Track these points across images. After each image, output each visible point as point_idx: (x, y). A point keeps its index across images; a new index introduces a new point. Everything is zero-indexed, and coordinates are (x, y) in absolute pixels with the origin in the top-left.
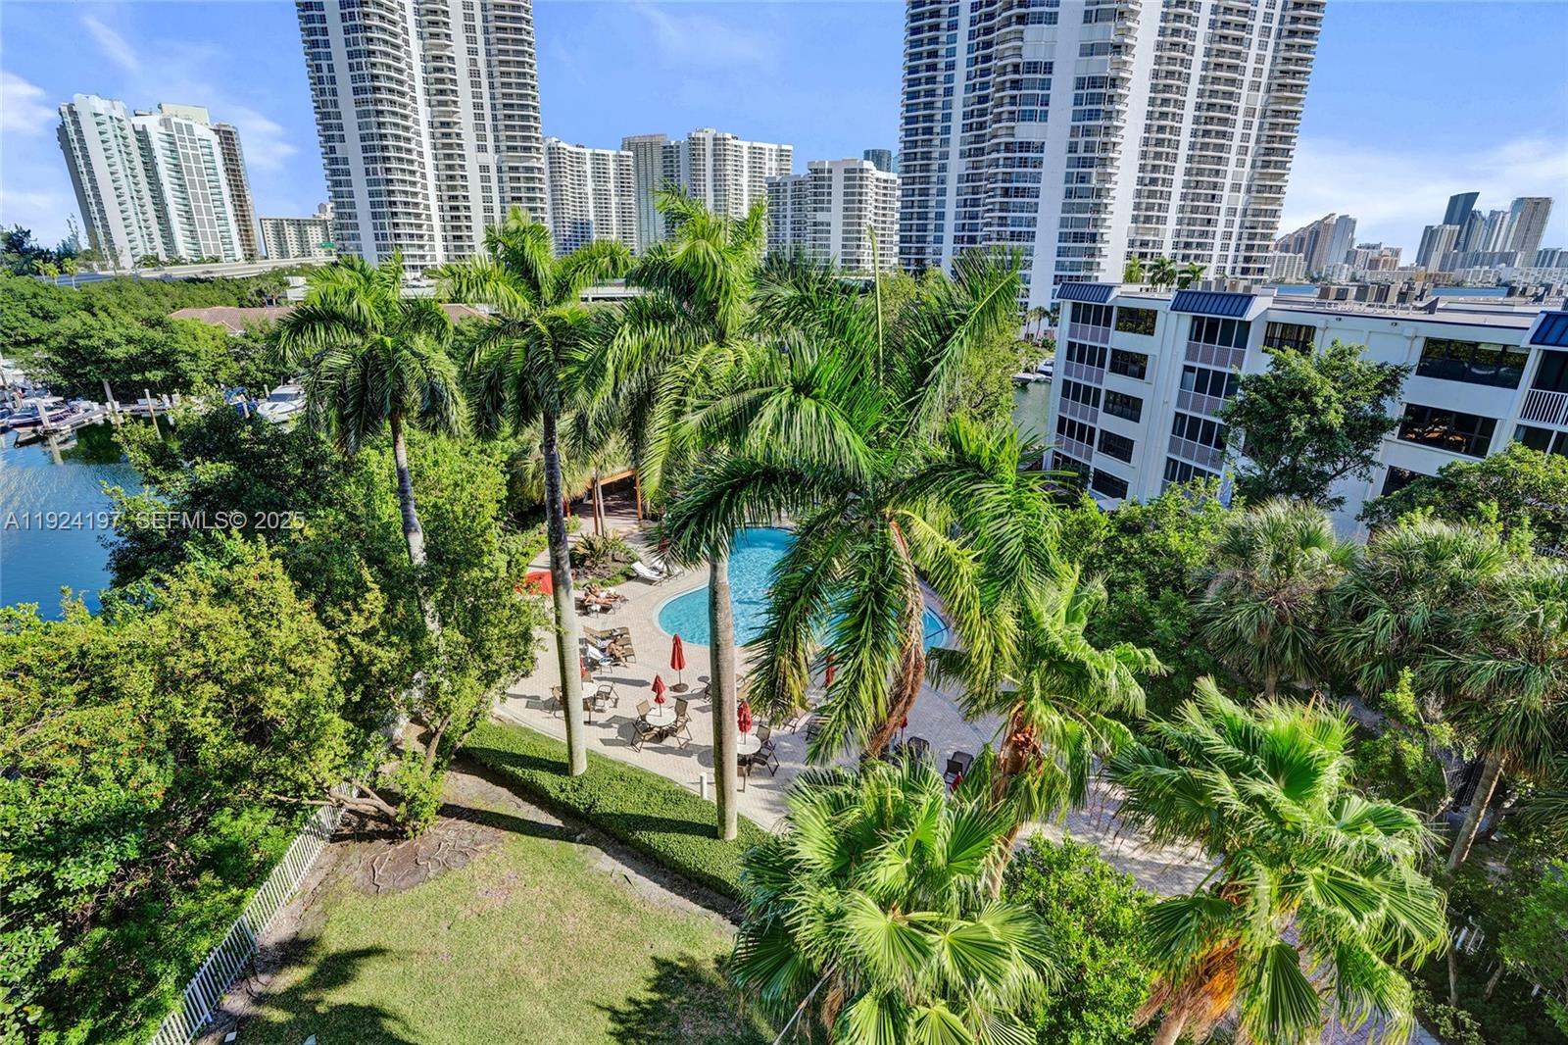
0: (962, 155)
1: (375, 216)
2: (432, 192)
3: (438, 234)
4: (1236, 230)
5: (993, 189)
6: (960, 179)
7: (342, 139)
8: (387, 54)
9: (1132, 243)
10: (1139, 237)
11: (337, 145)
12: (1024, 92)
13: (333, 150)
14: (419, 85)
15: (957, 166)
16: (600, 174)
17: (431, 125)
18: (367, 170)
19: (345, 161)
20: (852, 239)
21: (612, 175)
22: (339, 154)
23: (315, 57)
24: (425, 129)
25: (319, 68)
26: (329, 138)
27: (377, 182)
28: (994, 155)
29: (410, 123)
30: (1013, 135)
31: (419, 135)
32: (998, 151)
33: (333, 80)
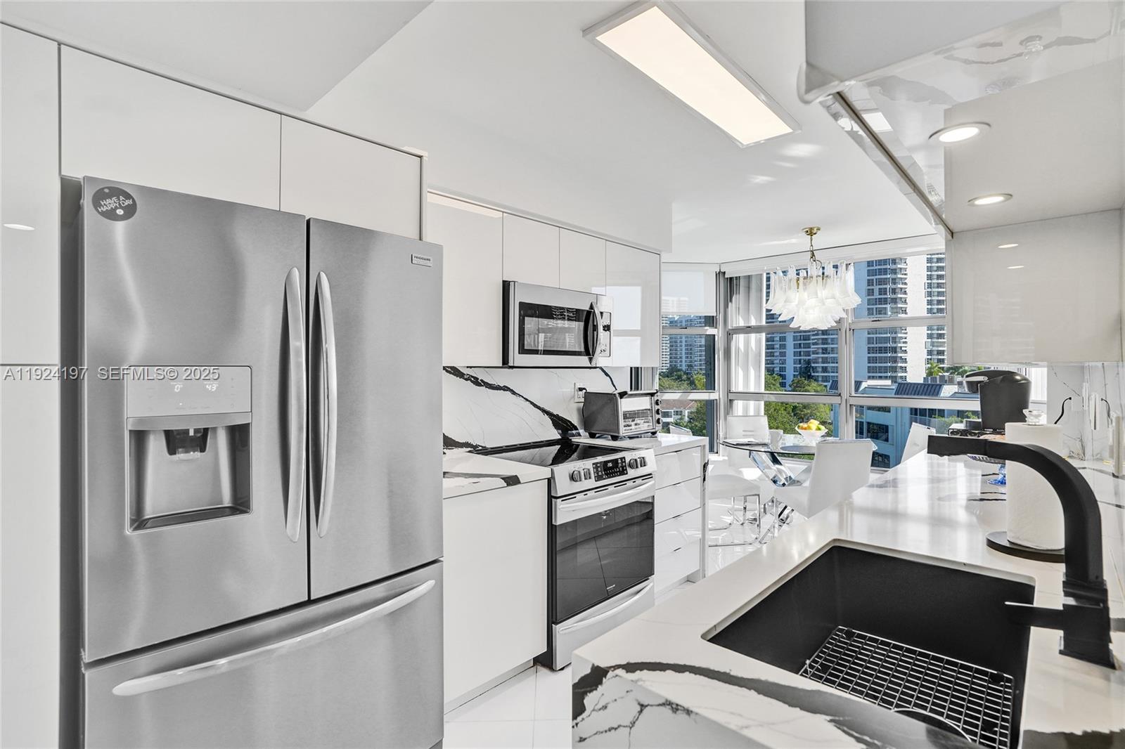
9: (930, 353)
10: (935, 348)
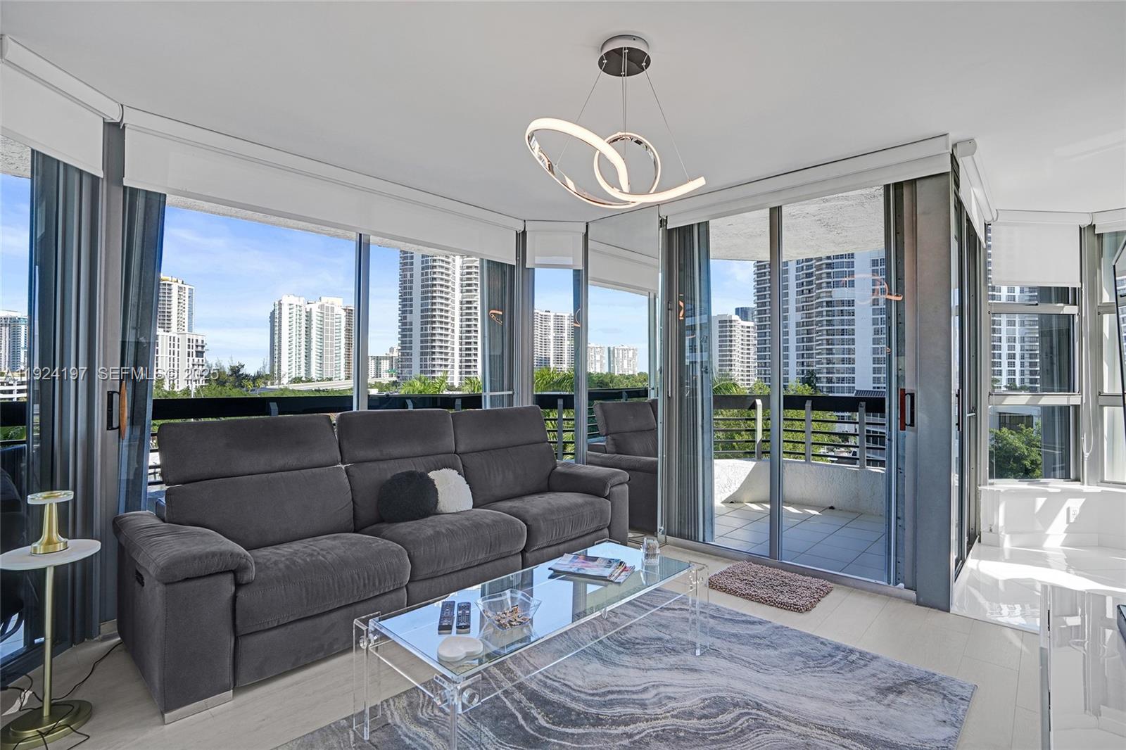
0: (798, 310)
1: (422, 354)
2: (457, 340)
3: (457, 364)
4: (1018, 351)
5: (821, 331)
6: (798, 325)
7: (411, 312)
8: (442, 267)
11: (408, 315)
12: (835, 270)
13: (405, 318)
14: (458, 282)
15: (794, 317)
16: (559, 328)
17: (461, 303)
18: (422, 328)
19: (411, 324)
20: (726, 365)
21: (566, 328)
22: (408, 320)
23: (404, 270)
24: (457, 305)
25: (405, 276)
26: (404, 312)
27: (426, 335)
28: (820, 309)
29: (449, 302)
30: (831, 297)
31: (454, 308)
32: (822, 307)
33: (411, 282)
